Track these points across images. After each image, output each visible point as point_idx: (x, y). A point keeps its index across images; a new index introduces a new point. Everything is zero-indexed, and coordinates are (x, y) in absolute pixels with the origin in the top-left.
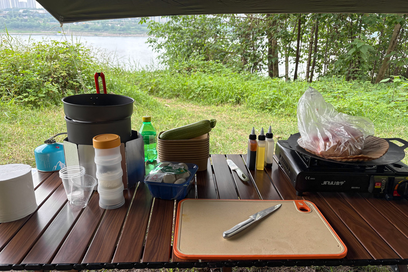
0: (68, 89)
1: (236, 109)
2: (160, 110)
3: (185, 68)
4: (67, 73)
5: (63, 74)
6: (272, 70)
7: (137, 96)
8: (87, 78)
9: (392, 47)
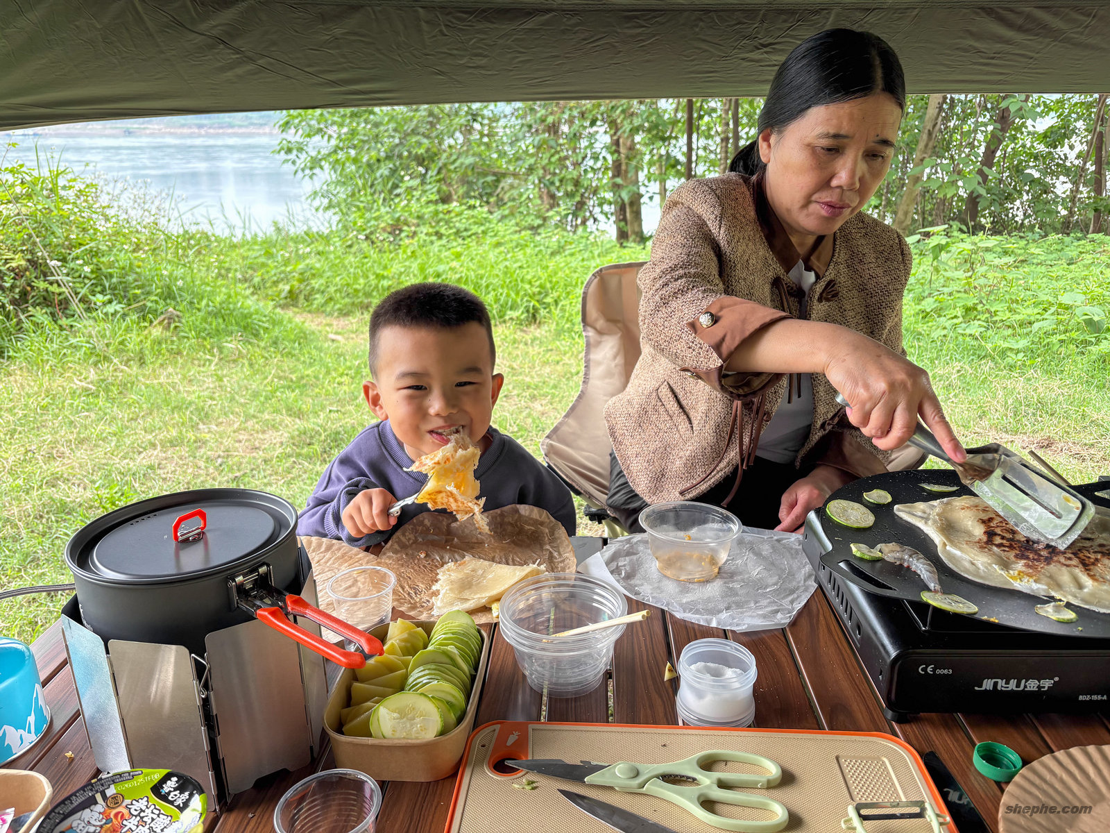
0: (34, 306)
1: (528, 337)
2: (314, 352)
3: (383, 225)
4: (28, 260)
5: (14, 264)
6: (625, 219)
7: (245, 317)
8: (92, 272)
9: (926, 146)
